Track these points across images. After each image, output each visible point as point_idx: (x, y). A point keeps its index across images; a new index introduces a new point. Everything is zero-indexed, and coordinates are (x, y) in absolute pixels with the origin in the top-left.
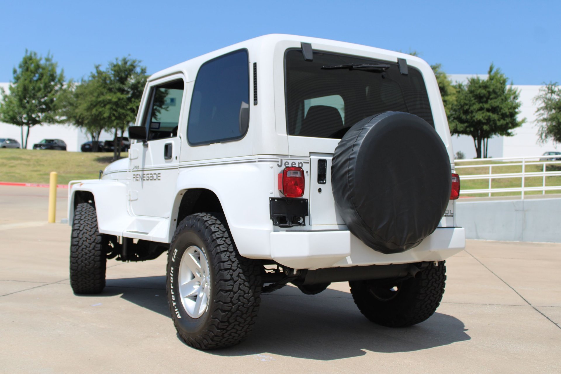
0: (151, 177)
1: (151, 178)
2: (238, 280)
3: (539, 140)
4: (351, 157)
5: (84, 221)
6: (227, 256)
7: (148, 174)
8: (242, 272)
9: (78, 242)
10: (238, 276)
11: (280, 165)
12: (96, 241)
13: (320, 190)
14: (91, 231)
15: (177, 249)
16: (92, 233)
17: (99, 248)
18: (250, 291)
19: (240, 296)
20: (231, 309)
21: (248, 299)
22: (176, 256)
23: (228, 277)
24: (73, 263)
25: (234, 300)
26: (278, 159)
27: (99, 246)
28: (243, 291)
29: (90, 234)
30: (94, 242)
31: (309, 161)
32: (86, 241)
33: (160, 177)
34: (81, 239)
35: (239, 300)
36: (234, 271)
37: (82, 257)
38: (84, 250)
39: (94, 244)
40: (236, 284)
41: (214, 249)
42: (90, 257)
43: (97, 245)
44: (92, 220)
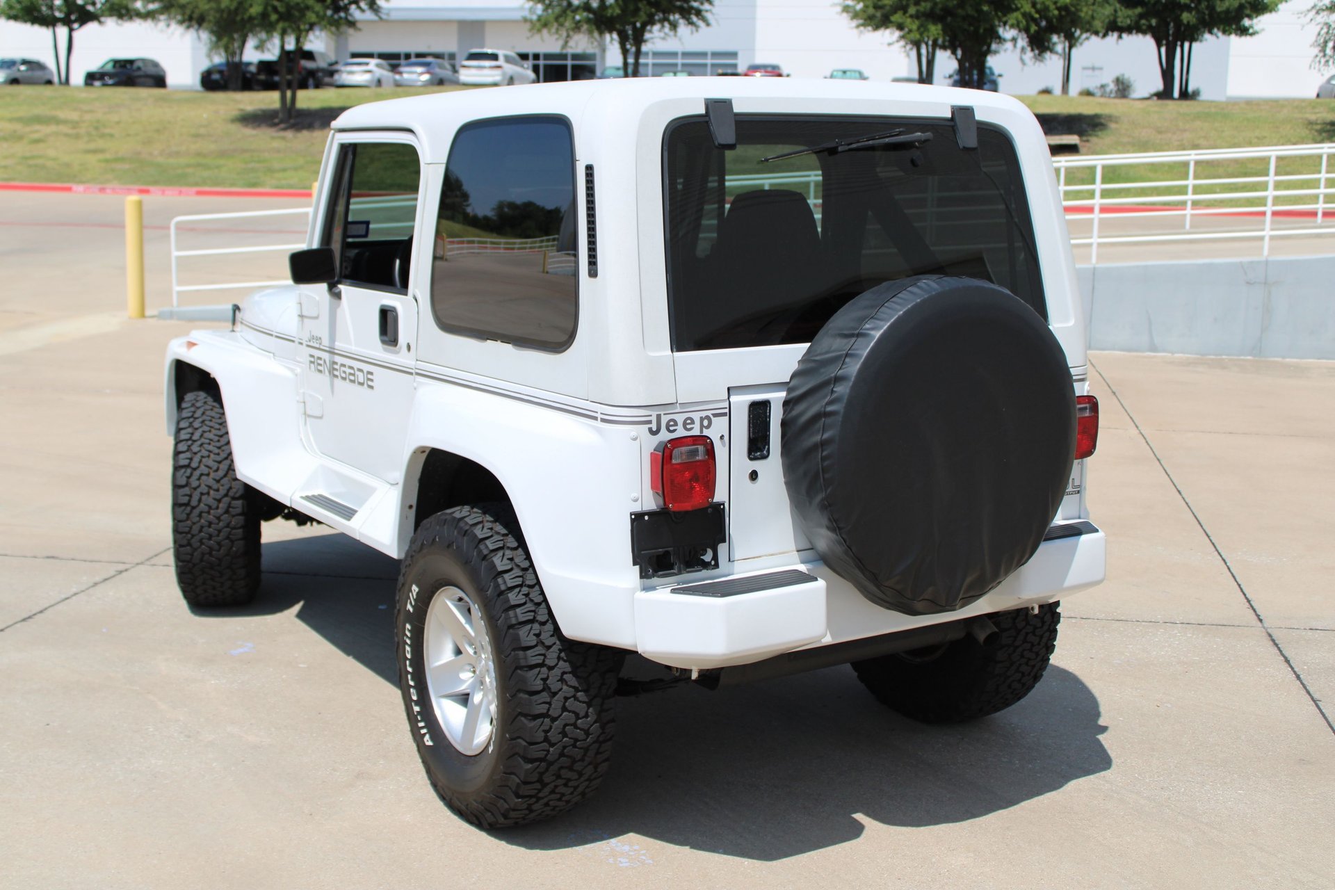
0: (350, 374)
1: (352, 378)
2: (561, 690)
3: (1318, 59)
4: (829, 409)
5: (201, 445)
6: (535, 635)
7: (344, 366)
8: (569, 669)
9: (190, 496)
10: (562, 680)
11: (654, 429)
12: (231, 494)
13: (754, 476)
14: (217, 470)
15: (417, 586)
16: (221, 473)
17: (239, 510)
18: (591, 710)
19: (566, 725)
20: (546, 755)
21: (586, 728)
22: (415, 600)
23: (538, 685)
24: (181, 546)
25: (554, 736)
26: (651, 416)
27: (239, 503)
28: (574, 712)
29: (218, 478)
30: (226, 495)
31: (727, 411)
32: (208, 493)
33: (372, 380)
34: (195, 489)
35: (564, 734)
36: (551, 668)
37: (201, 531)
38: (204, 515)
39: (226, 500)
40: (556, 698)
41: (503, 615)
42: (220, 531)
43: (235, 503)
44: (219, 441)
